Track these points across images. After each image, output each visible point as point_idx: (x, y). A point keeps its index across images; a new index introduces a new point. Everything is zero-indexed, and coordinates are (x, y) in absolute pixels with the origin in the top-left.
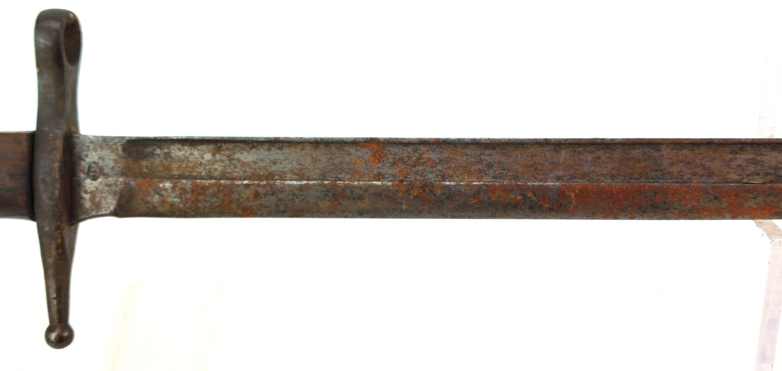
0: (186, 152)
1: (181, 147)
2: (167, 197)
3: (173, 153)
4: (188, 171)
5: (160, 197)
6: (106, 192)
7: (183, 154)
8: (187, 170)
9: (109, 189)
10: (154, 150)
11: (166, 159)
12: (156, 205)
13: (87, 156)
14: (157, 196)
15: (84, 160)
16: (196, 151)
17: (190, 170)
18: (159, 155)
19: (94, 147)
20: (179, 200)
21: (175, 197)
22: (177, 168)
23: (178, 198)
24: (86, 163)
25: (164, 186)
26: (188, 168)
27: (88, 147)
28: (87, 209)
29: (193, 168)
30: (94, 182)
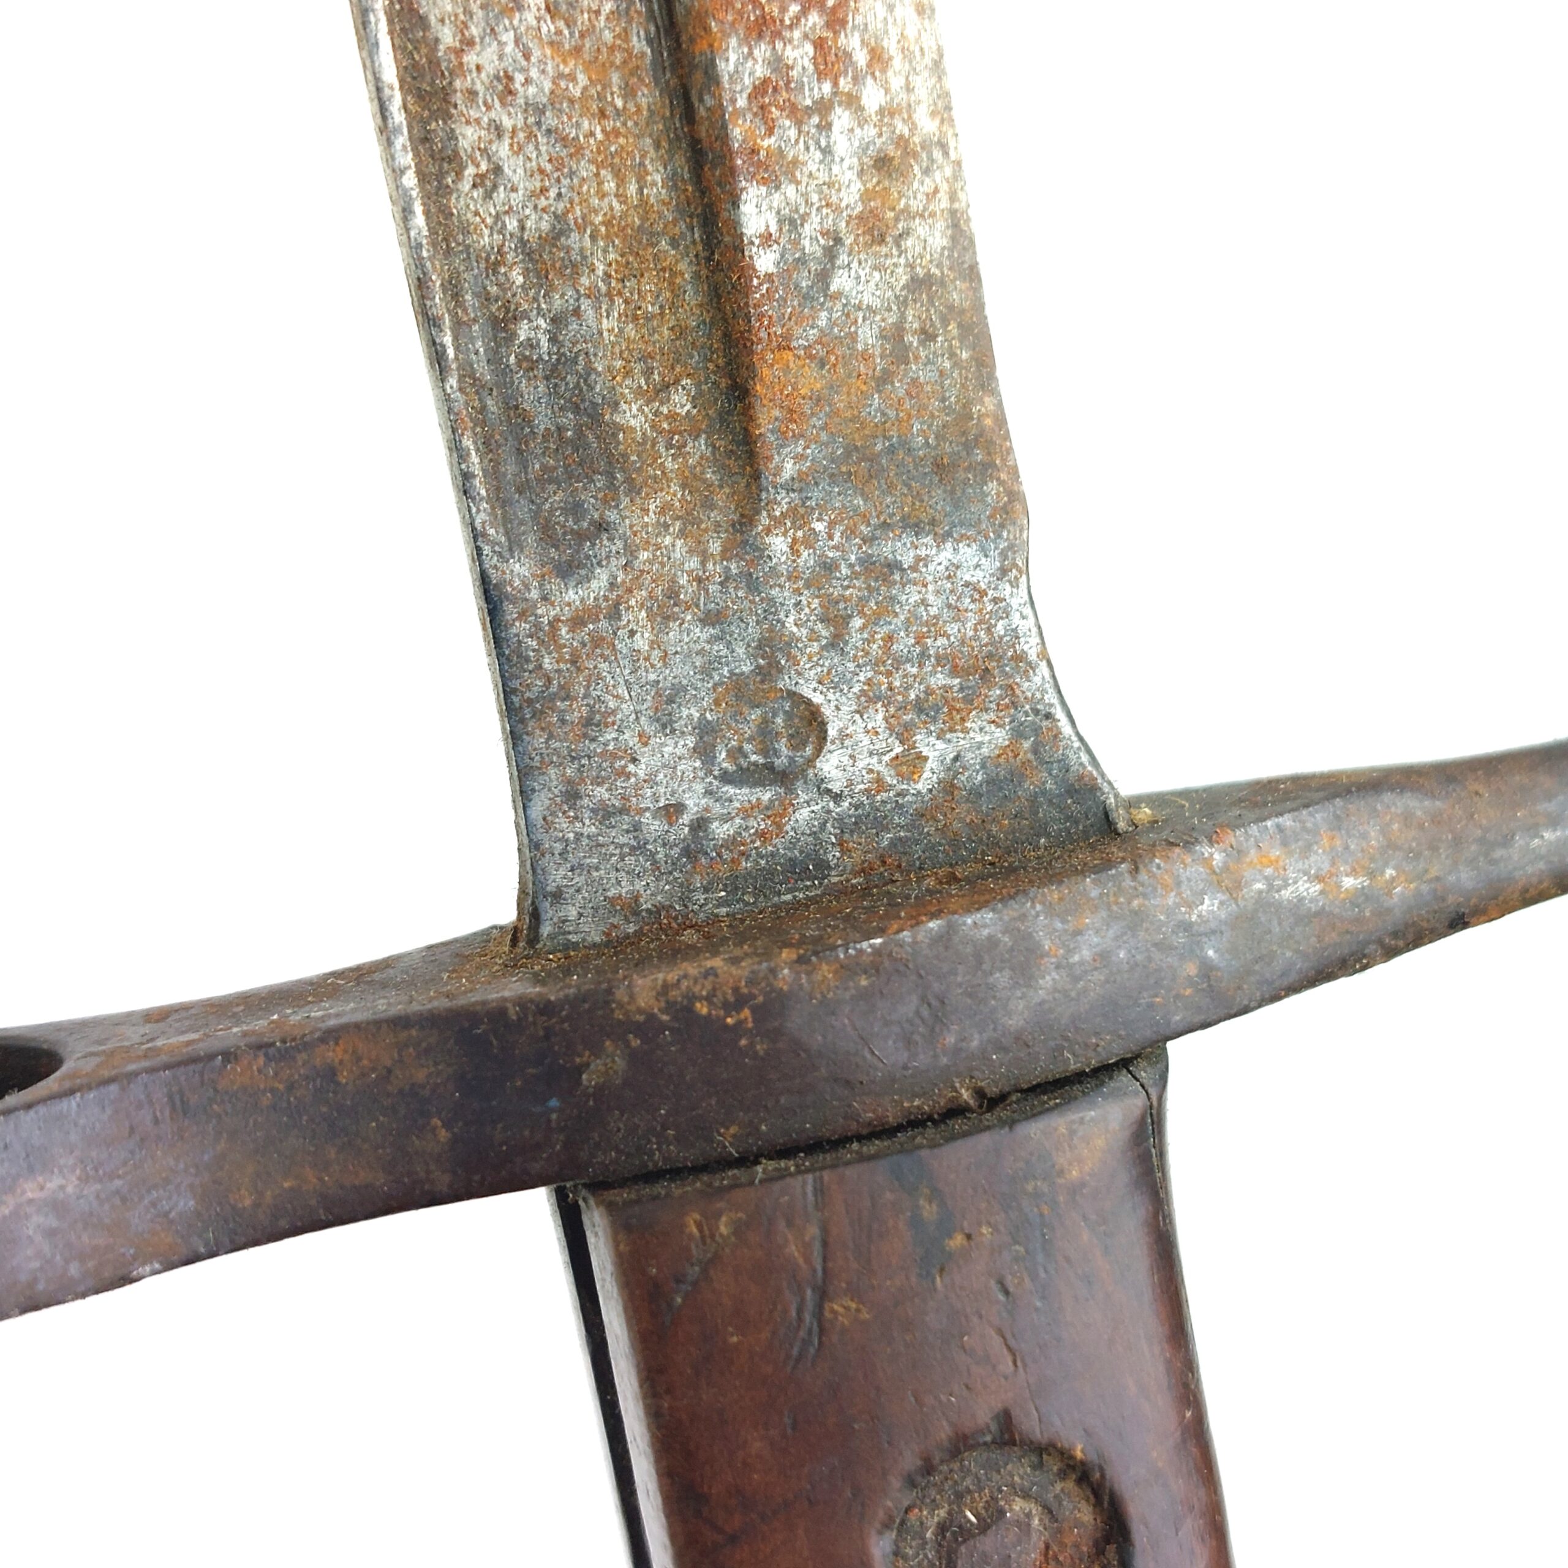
0: (498, 130)
1: (470, 171)
2: (838, 210)
3: (522, 228)
4: (629, 93)
5: (843, 259)
6: (882, 631)
7: (518, 150)
8: (619, 103)
9: (857, 622)
10: (528, 364)
11: (574, 268)
12: (902, 277)
13: (672, 811)
14: (840, 281)
15: (700, 825)
16: (470, 59)
17: (615, 78)
18: (558, 321)
19: (598, 781)
20: (841, 118)
21: (827, 151)
22: (621, 182)
23: (825, 127)
24: (717, 809)
25: (767, 239)
26: (601, 97)
27: (605, 814)
28: (1018, 734)
29: (598, 67)
30: (832, 732)
